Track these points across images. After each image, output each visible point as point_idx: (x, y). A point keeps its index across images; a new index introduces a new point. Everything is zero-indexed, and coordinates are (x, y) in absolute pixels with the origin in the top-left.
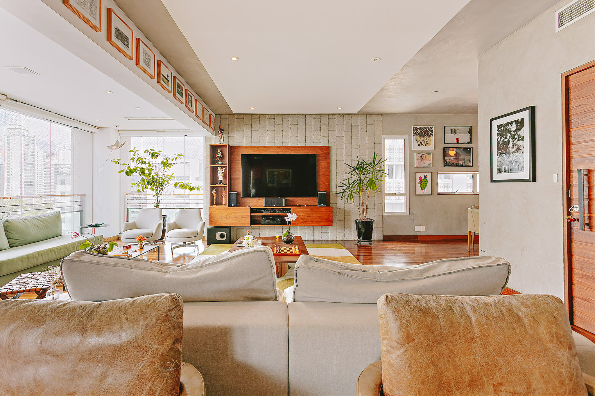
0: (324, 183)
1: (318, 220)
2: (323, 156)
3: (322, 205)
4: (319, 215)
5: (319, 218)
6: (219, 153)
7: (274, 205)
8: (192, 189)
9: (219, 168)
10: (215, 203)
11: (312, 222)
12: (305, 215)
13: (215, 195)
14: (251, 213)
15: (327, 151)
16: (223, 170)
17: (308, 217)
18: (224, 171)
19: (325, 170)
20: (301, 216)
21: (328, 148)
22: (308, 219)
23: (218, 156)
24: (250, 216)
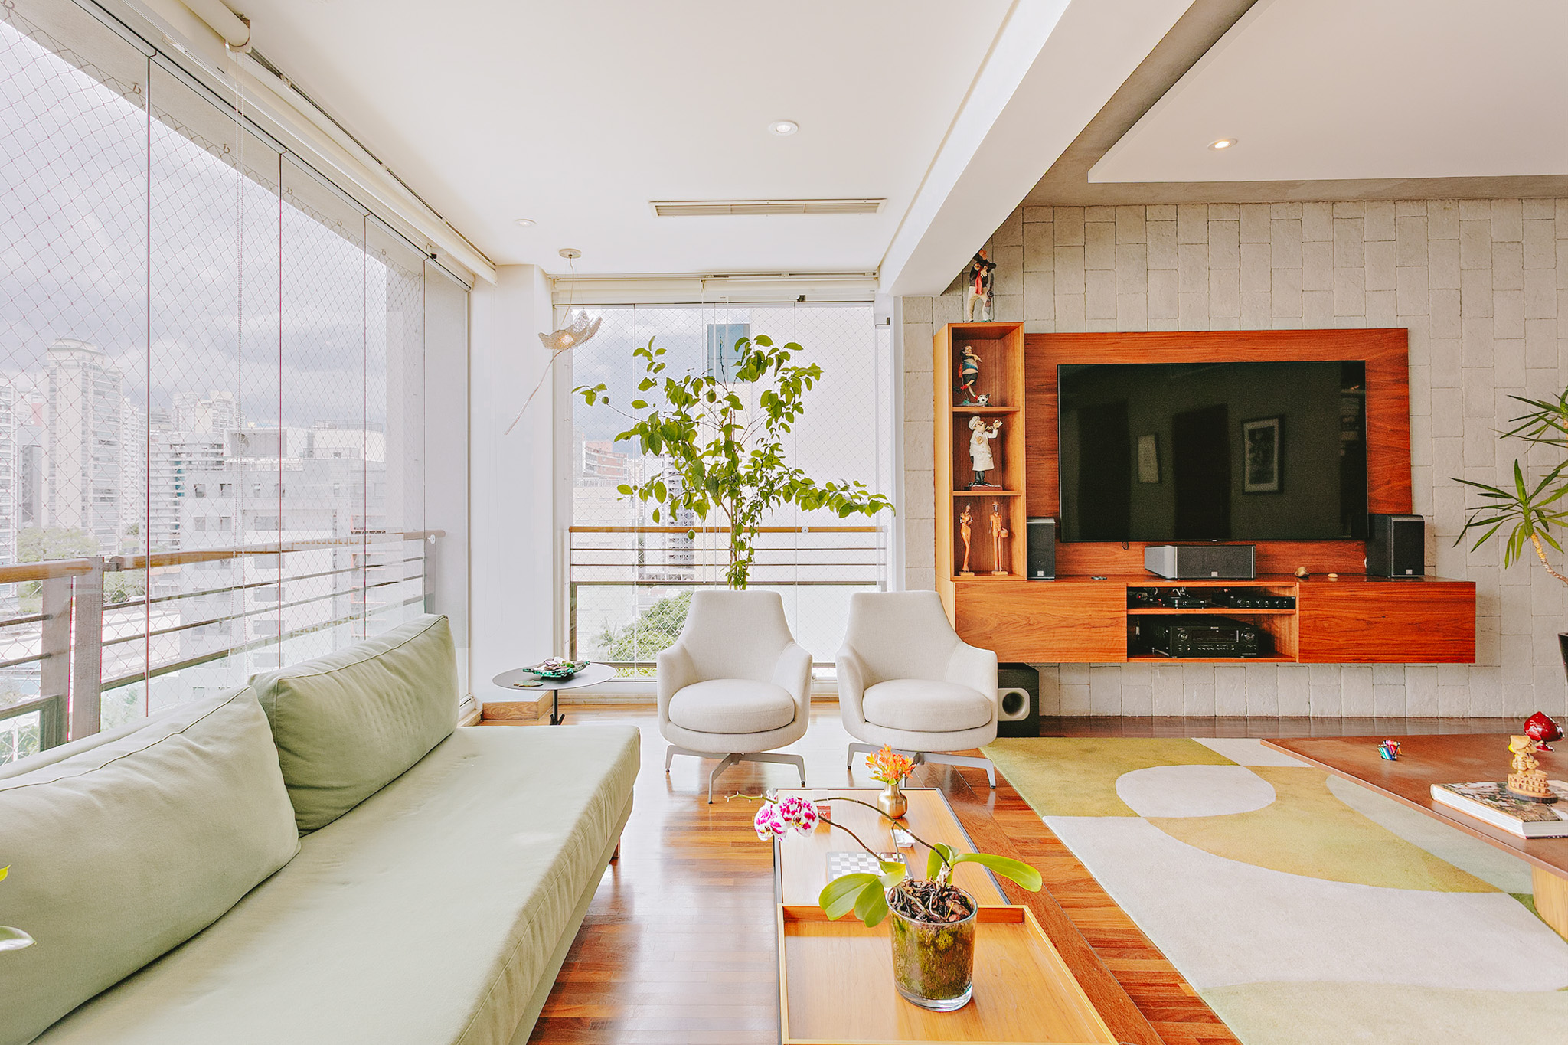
0: (1389, 482)
1: (1413, 638)
2: (1381, 369)
3: (1409, 572)
4: (1416, 616)
5: (1419, 628)
6: (970, 362)
7: (1214, 574)
8: (846, 509)
9: (974, 422)
10: (969, 565)
11: (1384, 648)
12: (1360, 617)
13: (966, 533)
14: (1130, 606)
15: (1398, 351)
16: (991, 432)
17: (1369, 623)
18: (994, 435)
19: (1389, 427)
20: (1340, 622)
21: (1400, 337)
22: (1371, 632)
23: (969, 371)
24: (1126, 619)
